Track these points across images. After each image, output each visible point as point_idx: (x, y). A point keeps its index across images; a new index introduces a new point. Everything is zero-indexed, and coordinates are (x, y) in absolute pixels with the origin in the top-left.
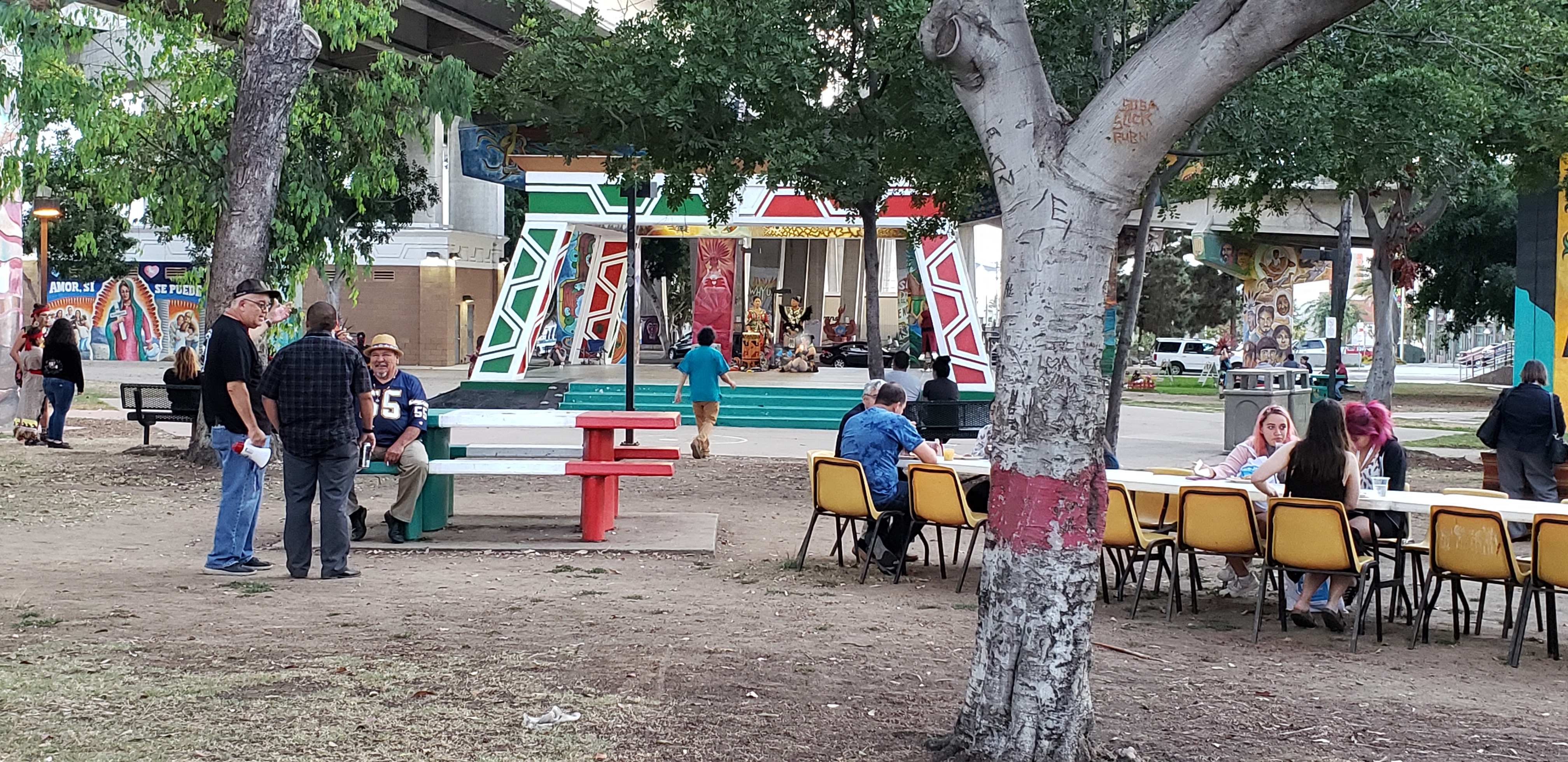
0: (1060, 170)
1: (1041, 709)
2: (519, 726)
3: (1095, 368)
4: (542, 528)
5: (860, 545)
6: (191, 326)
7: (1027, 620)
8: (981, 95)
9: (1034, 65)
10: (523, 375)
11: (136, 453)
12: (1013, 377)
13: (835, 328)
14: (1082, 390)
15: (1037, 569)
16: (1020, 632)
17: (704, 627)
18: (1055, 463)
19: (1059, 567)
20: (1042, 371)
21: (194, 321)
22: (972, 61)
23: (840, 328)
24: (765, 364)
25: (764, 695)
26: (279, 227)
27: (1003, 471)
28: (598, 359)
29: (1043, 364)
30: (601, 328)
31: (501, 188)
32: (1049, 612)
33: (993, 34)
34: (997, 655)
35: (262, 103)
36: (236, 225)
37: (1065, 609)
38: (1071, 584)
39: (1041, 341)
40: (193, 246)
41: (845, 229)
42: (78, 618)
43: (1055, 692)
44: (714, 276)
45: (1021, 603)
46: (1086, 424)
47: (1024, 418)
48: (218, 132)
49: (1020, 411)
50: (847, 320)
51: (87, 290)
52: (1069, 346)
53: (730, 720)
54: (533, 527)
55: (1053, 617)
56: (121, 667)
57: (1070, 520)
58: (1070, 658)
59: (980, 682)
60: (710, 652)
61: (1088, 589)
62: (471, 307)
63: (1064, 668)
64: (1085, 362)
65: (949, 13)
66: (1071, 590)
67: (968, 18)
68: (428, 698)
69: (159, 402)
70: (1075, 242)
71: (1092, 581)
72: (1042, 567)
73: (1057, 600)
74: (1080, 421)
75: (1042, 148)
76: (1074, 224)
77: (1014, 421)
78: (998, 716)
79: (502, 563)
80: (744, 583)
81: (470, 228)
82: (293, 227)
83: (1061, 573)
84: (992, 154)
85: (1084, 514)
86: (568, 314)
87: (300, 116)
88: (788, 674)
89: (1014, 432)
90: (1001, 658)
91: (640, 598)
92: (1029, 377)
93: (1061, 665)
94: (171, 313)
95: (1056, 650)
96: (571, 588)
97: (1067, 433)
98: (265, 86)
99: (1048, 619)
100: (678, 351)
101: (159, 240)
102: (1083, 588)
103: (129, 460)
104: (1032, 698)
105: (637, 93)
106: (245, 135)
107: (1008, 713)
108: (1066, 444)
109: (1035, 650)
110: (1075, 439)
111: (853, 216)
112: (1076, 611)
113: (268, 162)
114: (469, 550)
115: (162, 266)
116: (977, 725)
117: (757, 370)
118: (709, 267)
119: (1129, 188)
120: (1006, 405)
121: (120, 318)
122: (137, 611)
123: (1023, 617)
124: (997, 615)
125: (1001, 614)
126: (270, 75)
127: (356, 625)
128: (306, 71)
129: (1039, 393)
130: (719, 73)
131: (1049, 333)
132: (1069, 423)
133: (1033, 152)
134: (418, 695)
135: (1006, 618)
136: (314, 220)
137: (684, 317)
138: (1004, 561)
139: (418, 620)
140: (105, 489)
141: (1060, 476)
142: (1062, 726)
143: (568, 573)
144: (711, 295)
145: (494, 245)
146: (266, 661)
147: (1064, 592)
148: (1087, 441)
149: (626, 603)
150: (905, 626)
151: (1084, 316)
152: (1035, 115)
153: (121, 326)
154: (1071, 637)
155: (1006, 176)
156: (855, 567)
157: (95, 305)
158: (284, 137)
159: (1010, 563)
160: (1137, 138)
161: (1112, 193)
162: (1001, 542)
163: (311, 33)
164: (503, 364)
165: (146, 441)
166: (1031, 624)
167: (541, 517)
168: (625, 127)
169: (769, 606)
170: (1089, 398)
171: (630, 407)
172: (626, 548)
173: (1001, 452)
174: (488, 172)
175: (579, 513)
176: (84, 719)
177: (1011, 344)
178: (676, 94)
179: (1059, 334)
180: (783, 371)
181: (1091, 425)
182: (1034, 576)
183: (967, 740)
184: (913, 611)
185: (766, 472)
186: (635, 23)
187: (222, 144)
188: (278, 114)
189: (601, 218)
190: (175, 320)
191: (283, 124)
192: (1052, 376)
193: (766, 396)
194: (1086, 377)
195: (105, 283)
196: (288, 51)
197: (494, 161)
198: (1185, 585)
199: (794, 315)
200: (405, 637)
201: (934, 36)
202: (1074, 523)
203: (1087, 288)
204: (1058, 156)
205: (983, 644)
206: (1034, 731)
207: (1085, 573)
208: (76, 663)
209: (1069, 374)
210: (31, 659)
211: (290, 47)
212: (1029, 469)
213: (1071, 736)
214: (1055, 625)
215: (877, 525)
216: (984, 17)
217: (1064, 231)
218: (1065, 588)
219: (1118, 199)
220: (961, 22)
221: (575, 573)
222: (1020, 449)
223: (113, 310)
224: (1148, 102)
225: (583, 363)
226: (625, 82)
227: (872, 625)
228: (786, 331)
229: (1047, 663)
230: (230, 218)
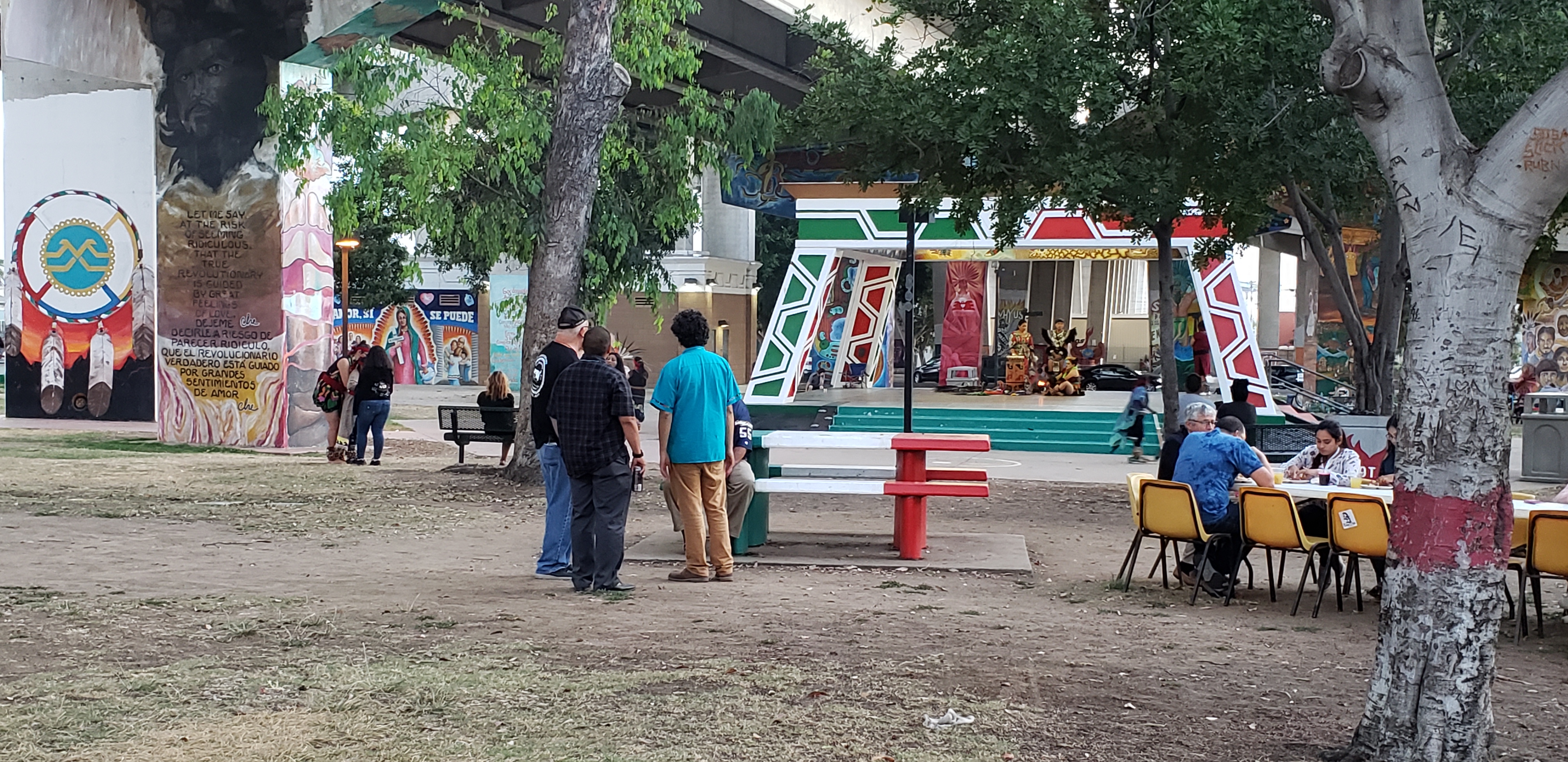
0: (1468, 197)
1: (1448, 721)
2: (920, 725)
3: (1504, 391)
4: (856, 546)
5: (1183, 567)
6: (464, 352)
7: (1434, 636)
8: (1384, 124)
9: (1440, 95)
10: (793, 398)
11: (456, 471)
12: (1420, 400)
13: (1082, 351)
14: (1491, 412)
15: (1445, 587)
16: (1426, 648)
17: (1050, 642)
18: (1463, 484)
19: (1466, 586)
20: (1450, 394)
21: (467, 346)
22: (1377, 92)
23: (1088, 351)
24: (1029, 388)
25: (1141, 707)
26: (592, 257)
27: (1407, 491)
28: (860, 382)
29: (1451, 387)
30: (863, 352)
31: (752, 213)
32: (1456, 629)
33: (1399, 65)
34: (1402, 670)
35: (576, 139)
36: (552, 256)
37: (1472, 626)
38: (1478, 602)
39: (1450, 365)
40: (471, 274)
41: (1113, 251)
42: (470, 621)
43: (1461, 706)
44: (963, 299)
45: (1429, 621)
46: (1495, 446)
47: (1431, 440)
48: (536, 169)
49: (1427, 433)
50: (1094, 343)
51: (366, 316)
52: (1478, 370)
53: (1119, 728)
54: (847, 545)
55: (1460, 634)
56: (528, 664)
57: (1478, 540)
58: (1476, 674)
59: (1381, 696)
60: (1071, 665)
61: (1495, 607)
62: (726, 332)
63: (1470, 684)
64: (1494, 385)
65: (1352, 46)
66: (1478, 608)
67: (1375, 51)
68: (822, 698)
69: (474, 423)
70: (1485, 268)
71: (1499, 600)
72: (1449, 585)
73: (1464, 617)
74: (1488, 443)
75: (1449, 176)
76: (1483, 250)
77: (1421, 443)
78: (1403, 728)
79: (828, 578)
80: (1072, 602)
81: (722, 254)
82: (603, 258)
83: (1469, 591)
84: (1395, 182)
85: (1492, 535)
86: (823, 338)
87: (610, 152)
88: (1157, 689)
89: (1420, 454)
90: (1408, 674)
91: (976, 613)
92: (1437, 400)
93: (1467, 680)
94: (445, 338)
95: (1463, 666)
96: (905, 603)
97: (1476, 455)
98: (579, 123)
99: (1455, 636)
100: (924, 375)
101: (440, 270)
102: (1490, 606)
103: (452, 478)
104: (1439, 712)
105: (937, 120)
106: (560, 170)
107: (1414, 726)
108: (1475, 465)
109: (1442, 665)
110: (1484, 461)
111: (1139, 237)
112: (1483, 628)
113: (581, 196)
114: (795, 565)
115: (437, 293)
116: (1382, 737)
117: (1022, 394)
118: (958, 290)
119: (1539, 215)
120: (1412, 428)
121: (397, 344)
122: (520, 615)
123: (1430, 634)
124: (1402, 632)
125: (1406, 631)
126: (583, 112)
127: (721, 631)
128: (617, 108)
129: (1447, 416)
130: (1021, 99)
131: (1458, 357)
132: (1479, 445)
133: (1440, 180)
134: (812, 695)
135: (1413, 635)
136: (624, 250)
137: (925, 340)
138: (1410, 580)
139: (776, 627)
140: (438, 505)
141: (1468, 496)
142: (1468, 738)
143: (895, 589)
144: (961, 319)
145: (748, 271)
146: (657, 662)
147: (1471, 610)
148: (1495, 463)
149: (964, 617)
150: (1253, 647)
151: (1493, 340)
152: (1442, 145)
153: (399, 351)
154: (1477, 653)
155: (1412, 203)
156: (1180, 589)
157: (374, 330)
158: (596, 171)
159: (1416, 581)
160: (1549, 166)
161: (1522, 220)
162: (1405, 561)
163: (621, 71)
164: (774, 387)
165: (461, 460)
166: (1438, 640)
167: (852, 536)
168: (921, 155)
169: (1108, 625)
170: (1498, 421)
171: (908, 429)
172: (945, 567)
173: (1406, 473)
174: (746, 199)
175: (892, 532)
176: (524, 709)
177: (1417, 367)
178: (977, 120)
179: (1468, 358)
180: (1049, 394)
181: (1499, 447)
182: (1441, 594)
183: (1367, 751)
184: (1250, 633)
185: (1053, 495)
186: (933, 51)
187: (538, 178)
188: (591, 149)
189: (870, 243)
190: (449, 345)
191: (595, 159)
192: (1460, 399)
193: (1036, 420)
194: (1495, 400)
195: (384, 310)
196: (601, 89)
197: (752, 189)
198: (1531, 611)
199: (1058, 338)
200: (772, 643)
201: (1337, 68)
202: (1481, 543)
203: (1496, 312)
204: (1466, 184)
205: (1385, 660)
206: (1440, 743)
207: (1492, 591)
208: (488, 660)
209: (1479, 397)
210: (447, 656)
211: (602, 85)
212: (1437, 488)
213: (1477, 748)
214: (1462, 642)
215: (1207, 547)
216: (1389, 49)
217: (1473, 257)
218: (1472, 605)
219: (1528, 226)
220: (1367, 55)
221: (903, 588)
222: (1427, 471)
223: (391, 336)
224: (1561, 130)
225: (845, 387)
226: (925, 109)
227: (1218, 645)
228: (1050, 354)
229: (1454, 677)
230: (546, 249)
